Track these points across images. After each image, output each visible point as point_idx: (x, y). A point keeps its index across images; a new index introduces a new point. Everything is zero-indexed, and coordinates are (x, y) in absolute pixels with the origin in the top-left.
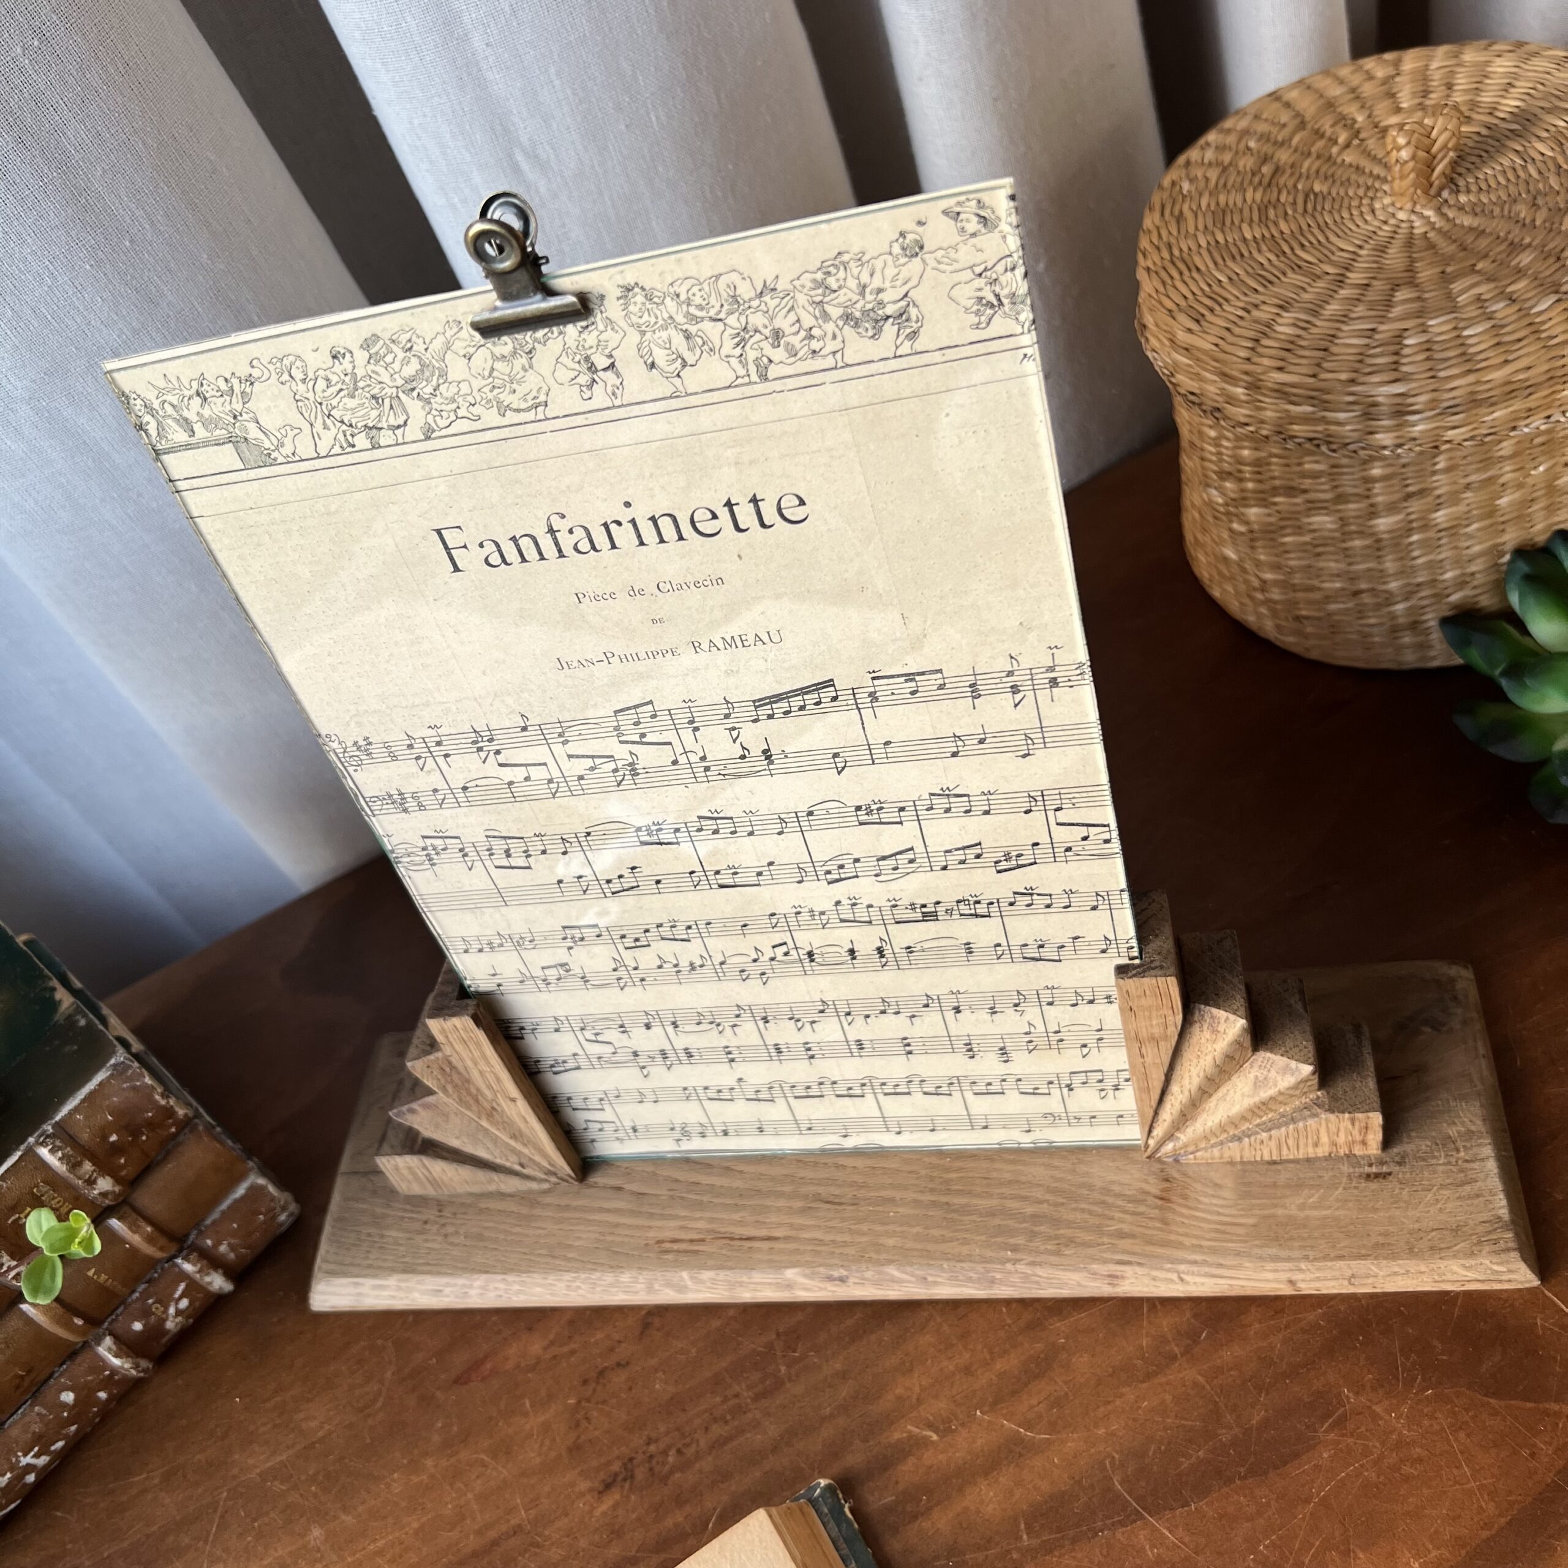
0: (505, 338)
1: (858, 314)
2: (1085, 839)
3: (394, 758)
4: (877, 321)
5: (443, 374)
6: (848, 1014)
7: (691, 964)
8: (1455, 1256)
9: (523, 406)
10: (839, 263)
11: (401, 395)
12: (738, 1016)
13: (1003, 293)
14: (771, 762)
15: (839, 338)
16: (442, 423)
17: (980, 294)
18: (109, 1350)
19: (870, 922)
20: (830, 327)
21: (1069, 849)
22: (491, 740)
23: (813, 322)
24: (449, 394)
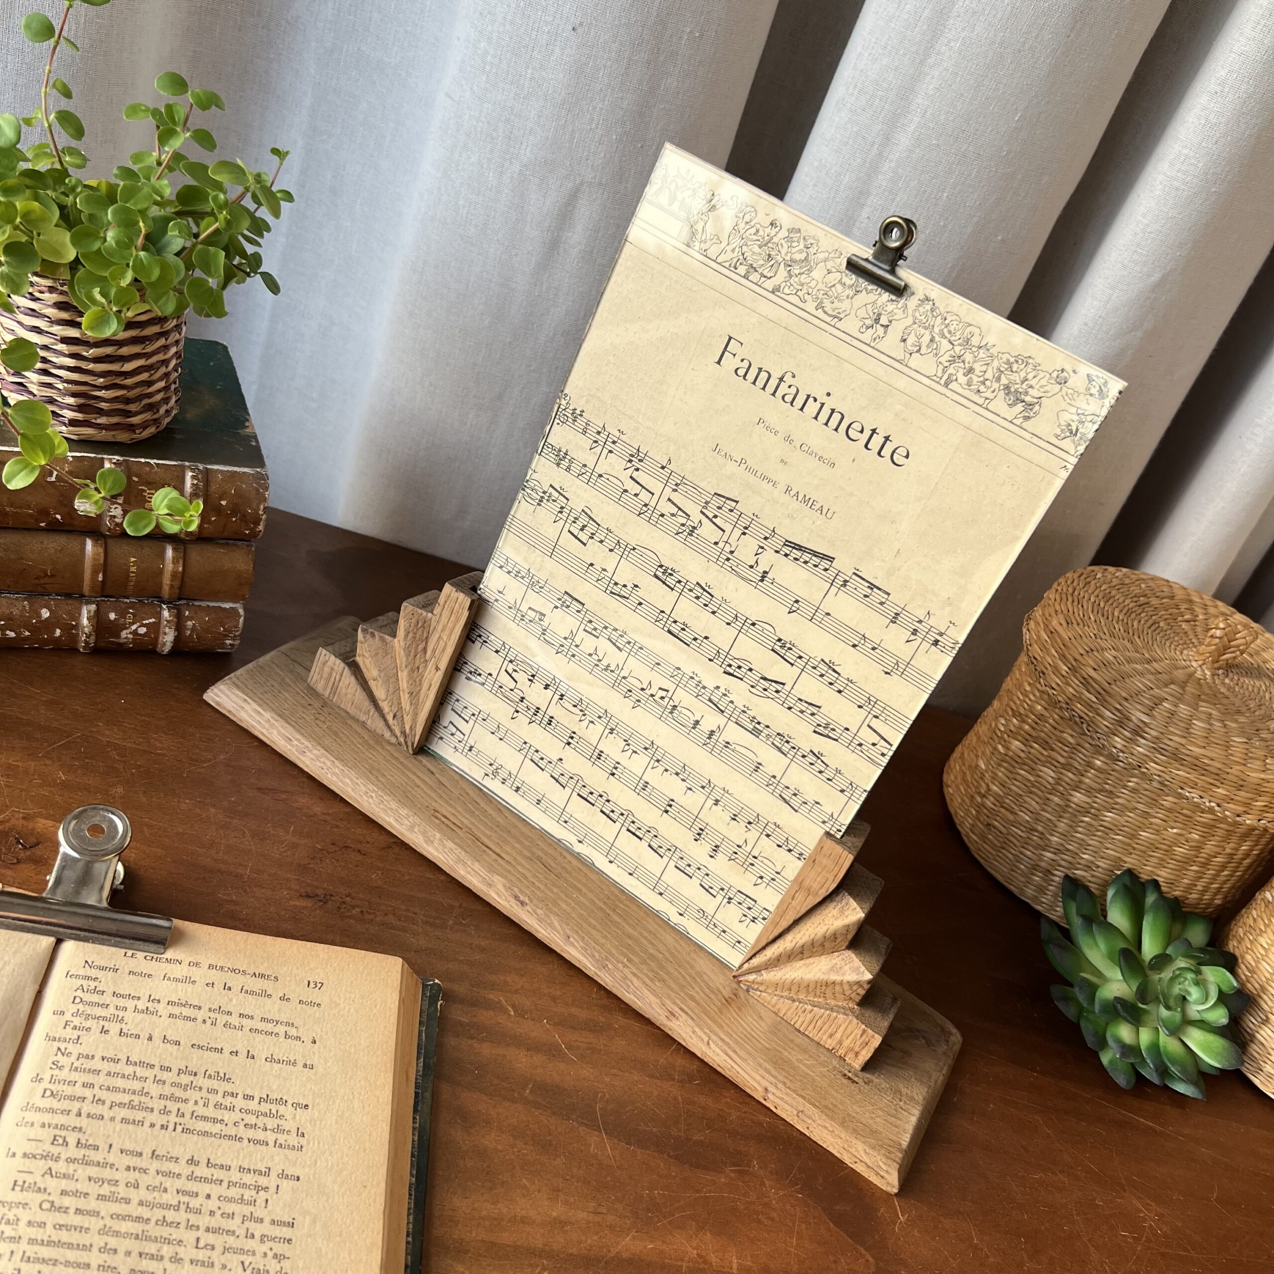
0: (854, 276)
1: (1012, 390)
2: (874, 745)
3: (584, 432)
4: (1018, 399)
5: (810, 270)
6: (658, 761)
7: (608, 666)
8: (864, 1142)
9: (830, 312)
10: (1025, 360)
11: (782, 264)
12: (600, 717)
13: (1081, 430)
14: (762, 581)
15: (995, 394)
16: (787, 291)
17: (1071, 423)
18: (89, 612)
19: (723, 712)
20: (996, 385)
21: (860, 745)
22: (640, 461)
23: (991, 378)
24: (803, 281)
